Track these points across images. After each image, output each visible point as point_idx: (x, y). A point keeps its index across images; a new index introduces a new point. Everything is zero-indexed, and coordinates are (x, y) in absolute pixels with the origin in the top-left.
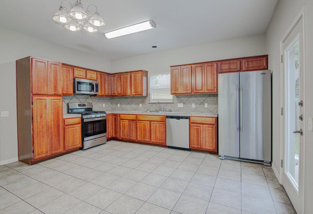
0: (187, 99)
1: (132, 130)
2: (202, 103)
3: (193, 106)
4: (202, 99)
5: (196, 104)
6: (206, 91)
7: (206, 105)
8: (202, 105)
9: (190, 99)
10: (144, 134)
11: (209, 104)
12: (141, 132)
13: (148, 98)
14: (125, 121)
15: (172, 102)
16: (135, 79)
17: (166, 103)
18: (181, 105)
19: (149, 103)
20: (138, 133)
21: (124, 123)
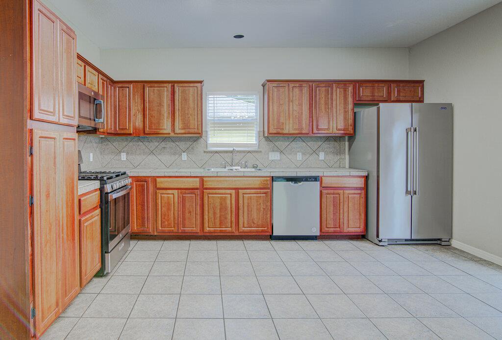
0: (287, 143)
1: (190, 212)
2: (315, 152)
3: (299, 157)
4: (314, 145)
5: (303, 154)
6: (335, 131)
7: (322, 156)
8: (315, 156)
9: (294, 145)
10: (220, 217)
11: (326, 154)
12: (215, 213)
13: (202, 140)
14: (170, 191)
15: (256, 149)
16: (185, 100)
17: (244, 152)
18: (275, 156)
19: (205, 152)
20: (206, 217)
21: (168, 197)
